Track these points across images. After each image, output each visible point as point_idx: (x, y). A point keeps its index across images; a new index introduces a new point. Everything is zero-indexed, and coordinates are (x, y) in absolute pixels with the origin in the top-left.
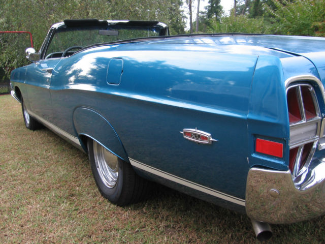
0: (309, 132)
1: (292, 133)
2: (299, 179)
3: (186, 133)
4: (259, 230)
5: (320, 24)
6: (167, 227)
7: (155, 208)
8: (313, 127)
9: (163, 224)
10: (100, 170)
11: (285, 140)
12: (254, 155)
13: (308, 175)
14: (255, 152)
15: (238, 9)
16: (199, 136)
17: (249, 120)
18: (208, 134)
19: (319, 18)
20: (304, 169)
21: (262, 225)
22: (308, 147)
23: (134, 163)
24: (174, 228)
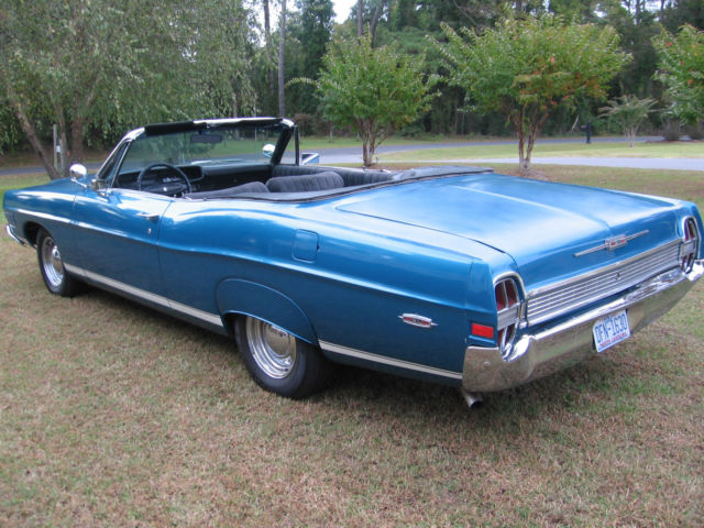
0: (512, 316)
1: (499, 318)
2: (504, 353)
3: (405, 318)
4: (471, 401)
5: (527, 78)
6: (363, 416)
7: (338, 398)
8: (515, 311)
9: (357, 414)
10: (257, 357)
11: (494, 325)
12: (471, 337)
13: (512, 350)
14: (471, 334)
15: (366, 7)
16: (420, 321)
17: (467, 310)
18: (429, 320)
19: (526, 66)
20: (509, 345)
21: (474, 394)
22: (511, 328)
23: (324, 346)
24: (369, 417)
